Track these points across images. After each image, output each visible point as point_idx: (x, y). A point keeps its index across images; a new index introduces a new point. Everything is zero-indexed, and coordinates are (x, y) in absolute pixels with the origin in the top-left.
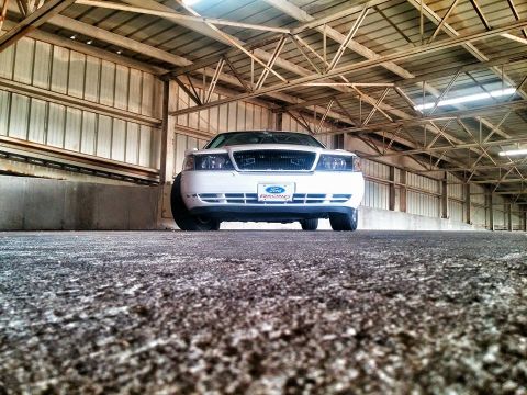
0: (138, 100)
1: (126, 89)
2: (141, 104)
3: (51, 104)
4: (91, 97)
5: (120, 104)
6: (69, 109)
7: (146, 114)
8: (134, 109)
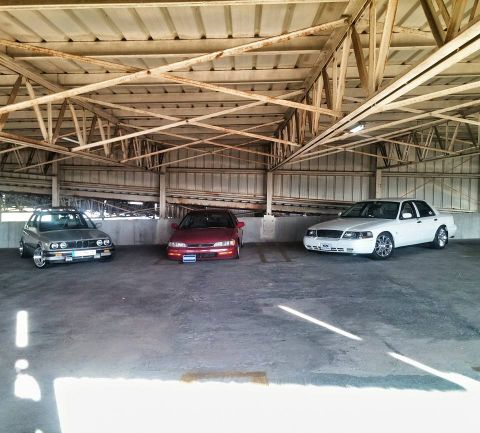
0: (360, 162)
2: (362, 164)
4: (331, 168)
5: (348, 167)
6: (319, 177)
7: (366, 170)
8: (358, 168)
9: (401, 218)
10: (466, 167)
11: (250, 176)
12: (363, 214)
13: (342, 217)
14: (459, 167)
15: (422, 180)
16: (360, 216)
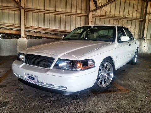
0: (80, 8)
1: (75, 4)
2: (81, 9)
3: (51, 15)
4: (63, 10)
5: (74, 11)
6: (56, 15)
7: (83, 12)
8: (79, 12)
9: (119, 41)
10: (135, 15)
11: (10, 12)
12: (82, 37)
13: (64, 39)
14: (131, 15)
15: (113, 20)
16: (80, 39)
